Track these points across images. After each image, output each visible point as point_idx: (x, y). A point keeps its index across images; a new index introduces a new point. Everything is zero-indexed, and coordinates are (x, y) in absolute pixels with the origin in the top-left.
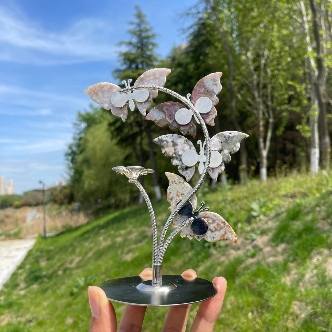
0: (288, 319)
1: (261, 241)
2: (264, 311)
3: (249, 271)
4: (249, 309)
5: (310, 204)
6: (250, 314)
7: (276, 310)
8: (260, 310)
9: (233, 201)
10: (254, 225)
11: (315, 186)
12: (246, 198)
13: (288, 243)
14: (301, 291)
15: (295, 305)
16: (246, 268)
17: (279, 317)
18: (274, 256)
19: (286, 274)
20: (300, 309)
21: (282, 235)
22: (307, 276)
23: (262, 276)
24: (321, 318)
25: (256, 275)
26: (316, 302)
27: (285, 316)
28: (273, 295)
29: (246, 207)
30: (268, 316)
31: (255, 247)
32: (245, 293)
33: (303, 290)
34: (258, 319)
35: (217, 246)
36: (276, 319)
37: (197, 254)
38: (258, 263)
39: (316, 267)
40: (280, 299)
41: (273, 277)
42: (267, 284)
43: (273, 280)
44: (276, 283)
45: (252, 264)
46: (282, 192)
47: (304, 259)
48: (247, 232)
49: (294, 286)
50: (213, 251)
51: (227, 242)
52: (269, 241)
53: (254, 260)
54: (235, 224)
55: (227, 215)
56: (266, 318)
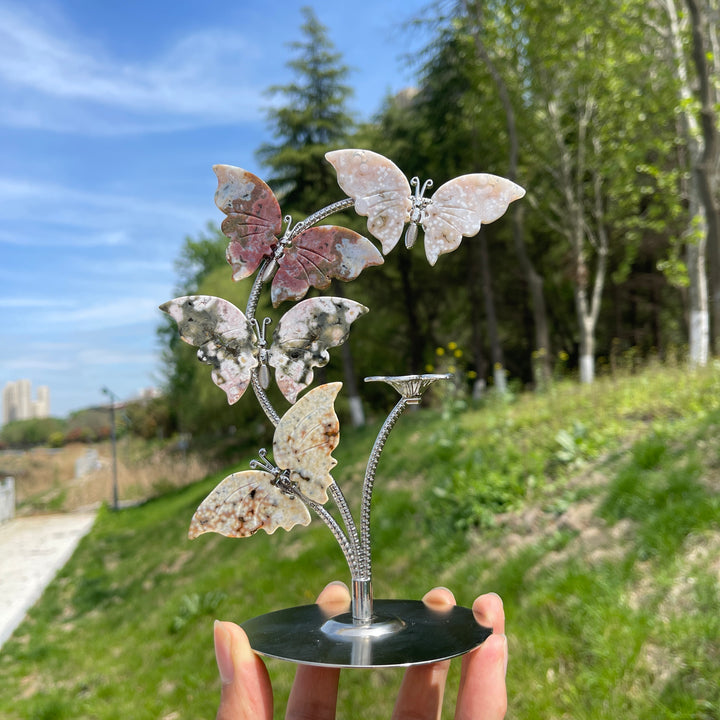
0: (631, 683)
1: (577, 514)
2: (581, 666)
3: (551, 580)
4: (549, 661)
5: (684, 434)
6: (550, 674)
7: (606, 663)
8: (571, 665)
9: (518, 428)
10: (563, 481)
11: (696, 394)
12: (547, 421)
13: (634, 518)
14: (661, 624)
15: (648, 653)
16: (545, 574)
17: (612, 680)
18: (605, 547)
19: (629, 585)
20: (659, 662)
21: (621, 502)
22: (676, 591)
23: (578, 592)
24: (702, 681)
25: (564, 589)
26: (692, 646)
27: (626, 677)
28: (601, 633)
29: (544, 442)
30: (588, 677)
31: (564, 527)
32: (541, 625)
33: (666, 620)
34: (567, 684)
35: (483, 525)
36: (607, 683)
37: (439, 544)
38: (570, 563)
39: (695, 571)
40: (615, 640)
41: (602, 593)
42: (588, 607)
43: (601, 599)
44: (607, 605)
45: (556, 565)
46: (625, 409)
47: (669, 555)
48: (548, 496)
49: (647, 611)
50: (473, 536)
51: (504, 518)
52: (595, 514)
53: (561, 556)
54: (522, 478)
55: (504, 459)
56: (585, 681)
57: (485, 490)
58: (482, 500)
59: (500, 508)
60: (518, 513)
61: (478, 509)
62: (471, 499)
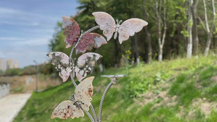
1: (162, 94)
3: (156, 111)
5: (189, 74)
9: (145, 72)
10: (158, 86)
11: (192, 64)
12: (153, 71)
13: (178, 95)
16: (155, 109)
18: (171, 102)
19: (178, 112)
21: (175, 91)
22: (190, 113)
23: (164, 113)
25: (161, 113)
29: (153, 76)
31: (159, 97)
33: (188, 120)
35: (137, 97)
37: (126, 102)
38: (162, 106)
39: (195, 108)
41: (171, 113)
42: (167, 117)
44: (173, 117)
45: (158, 107)
46: (174, 67)
47: (188, 104)
48: (154, 89)
49: (183, 118)
50: (134, 99)
51: (143, 95)
52: (167, 94)
53: (159, 105)
54: (148, 85)
55: (142, 80)
57: (138, 88)
58: (137, 90)
59: (142, 92)
60: (146, 94)
61: (136, 92)
62: (134, 90)
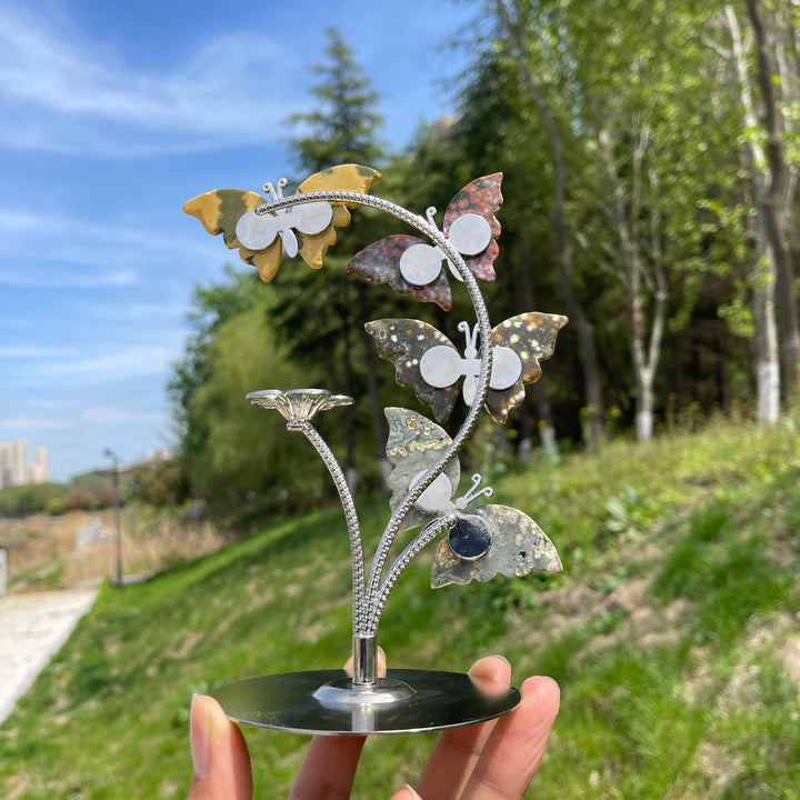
0: (684, 788)
1: (626, 593)
2: (628, 768)
3: (597, 668)
4: (593, 762)
5: (749, 501)
6: (594, 778)
7: (657, 765)
8: (618, 766)
9: (565, 495)
10: (613, 555)
11: (763, 456)
12: (597, 486)
13: (691, 598)
14: (720, 719)
15: (705, 753)
16: (590, 661)
17: (664, 785)
18: (658, 630)
19: (684, 674)
20: (717, 764)
21: (677, 578)
22: (737, 682)
23: (626, 682)
24: (764, 786)
26: (753, 745)
27: (679, 782)
28: (651, 730)
29: (594, 510)
30: (637, 782)
31: (613, 607)
32: (584, 721)
33: (725, 716)
34: (613, 789)
35: (523, 605)
36: (658, 788)
37: (474, 626)
38: (619, 648)
39: (758, 659)
40: (666, 739)
41: (654, 685)
42: (637, 700)
43: (652, 691)
44: (658, 697)
45: (603, 651)
46: (683, 472)
47: (729, 640)
48: (597, 571)
49: (704, 705)
50: (512, 617)
51: (548, 596)
52: (648, 592)
53: (609, 641)
54: (568, 551)
56: (632, 786)
59: (542, 585)
60: (563, 590)
61: (517, 586)
